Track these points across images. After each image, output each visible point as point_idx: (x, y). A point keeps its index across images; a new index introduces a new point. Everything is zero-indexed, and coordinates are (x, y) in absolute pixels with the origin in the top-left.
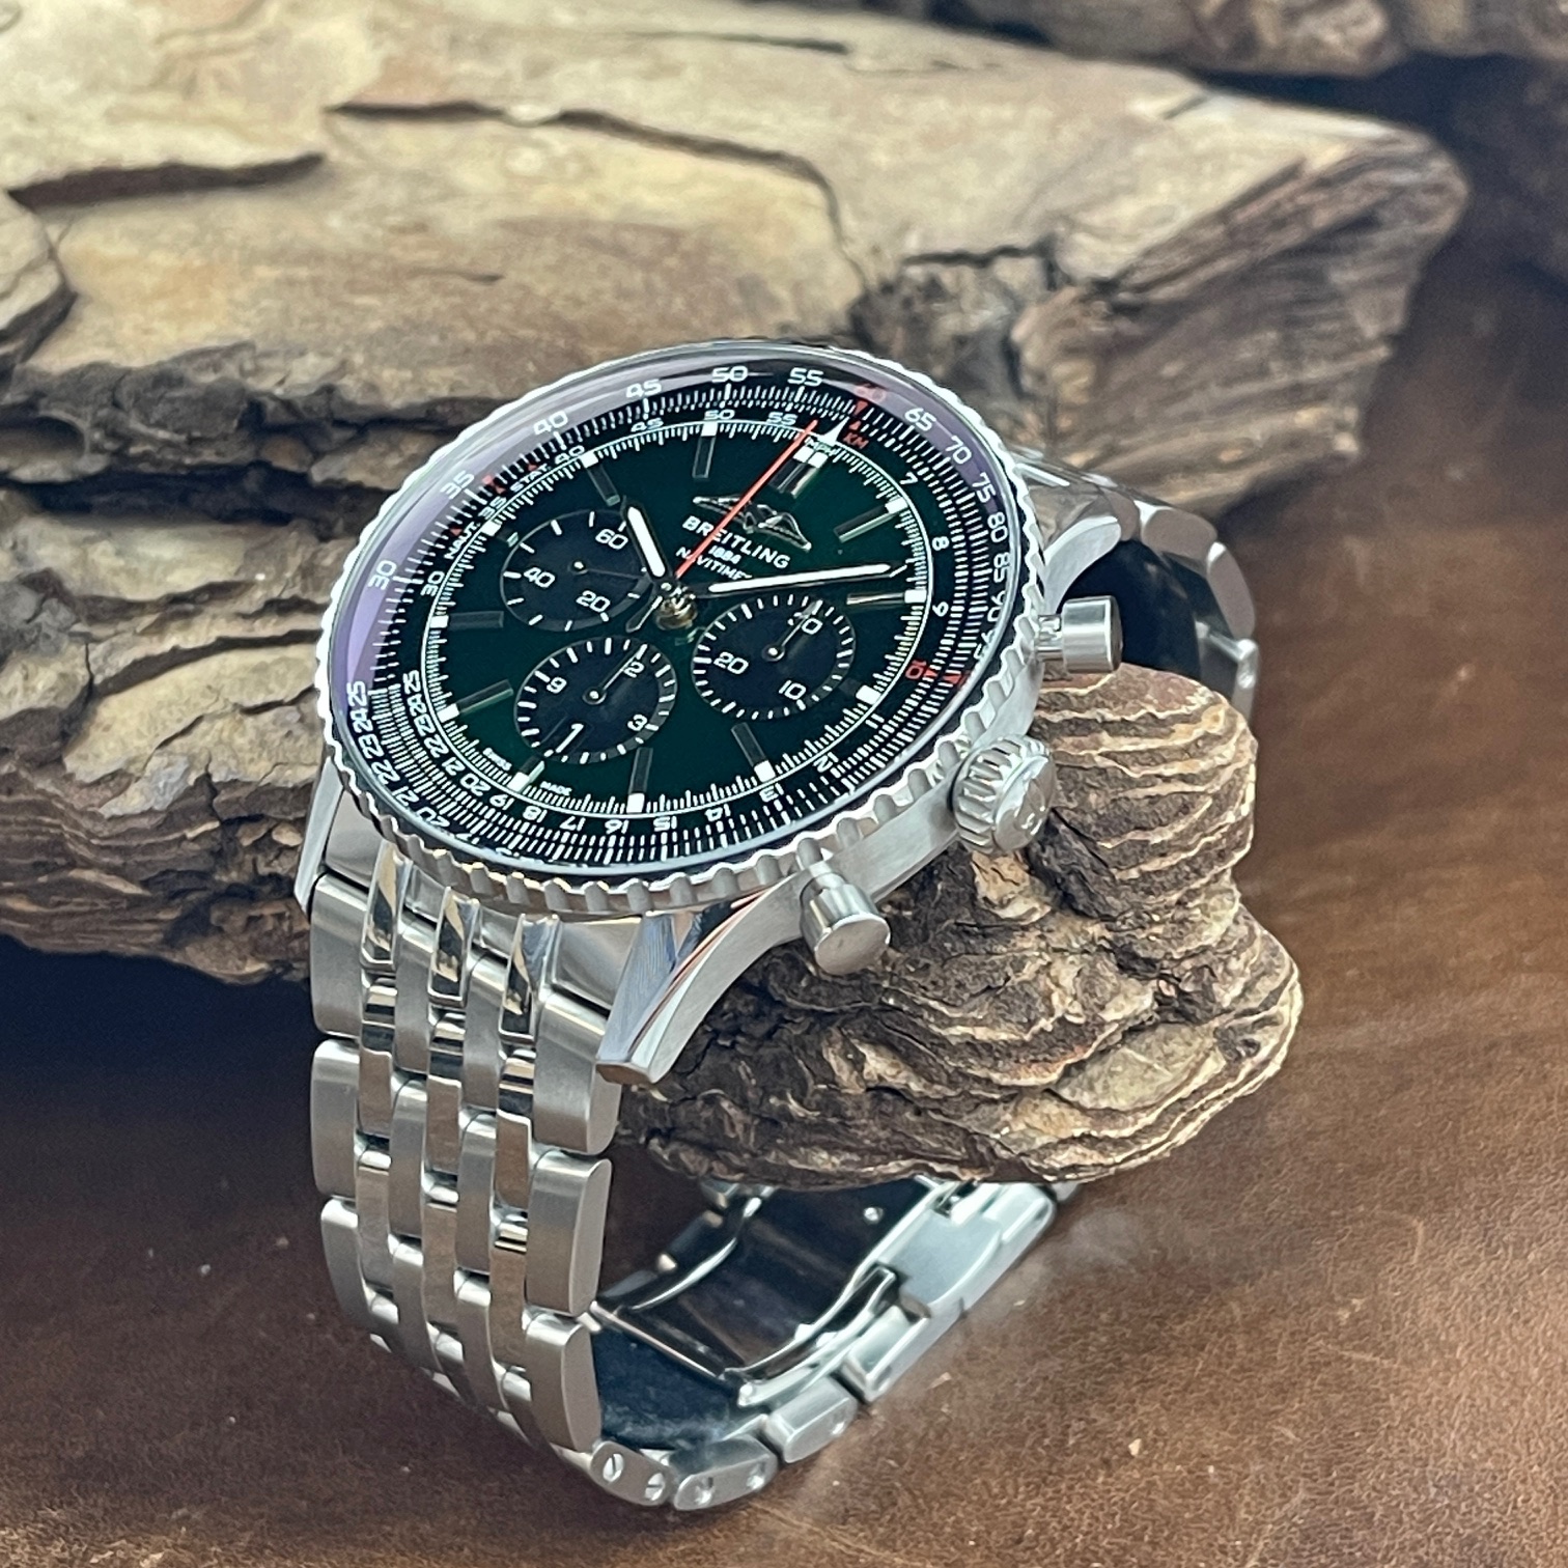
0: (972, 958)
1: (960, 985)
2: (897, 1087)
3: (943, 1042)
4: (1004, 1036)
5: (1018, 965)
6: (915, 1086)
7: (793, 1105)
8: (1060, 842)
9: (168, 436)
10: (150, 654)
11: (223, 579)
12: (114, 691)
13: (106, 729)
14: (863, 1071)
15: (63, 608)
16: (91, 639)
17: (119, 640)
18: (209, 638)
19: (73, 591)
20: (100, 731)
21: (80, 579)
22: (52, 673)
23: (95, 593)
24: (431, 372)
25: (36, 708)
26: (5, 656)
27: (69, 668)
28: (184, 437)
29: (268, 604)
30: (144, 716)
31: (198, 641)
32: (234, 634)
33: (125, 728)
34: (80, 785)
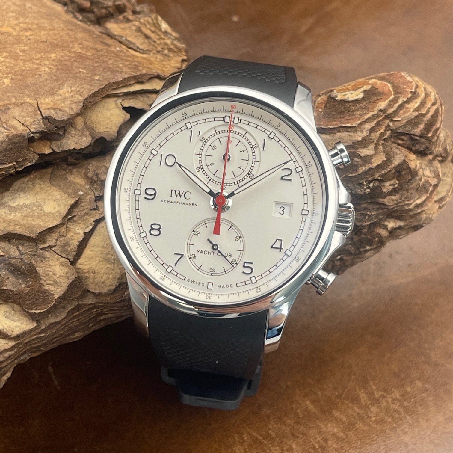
0: (413, 185)
1: (411, 193)
3: (410, 210)
4: (424, 198)
5: (421, 179)
6: (402, 224)
7: (368, 248)
9: (8, 166)
10: (80, 240)
11: (73, 201)
12: (78, 259)
13: (94, 273)
14: (387, 229)
15: (20, 241)
16: (50, 247)
17: (61, 242)
18: (91, 224)
19: (32, 235)
20: (92, 274)
21: (23, 229)
22: (58, 266)
23: (39, 231)
24: (61, 92)
25: (71, 281)
26: (36, 272)
27: (58, 261)
28: (15, 163)
29: (96, 201)
30: (102, 261)
31: (88, 227)
32: (98, 217)
33: (100, 269)
34: (107, 295)
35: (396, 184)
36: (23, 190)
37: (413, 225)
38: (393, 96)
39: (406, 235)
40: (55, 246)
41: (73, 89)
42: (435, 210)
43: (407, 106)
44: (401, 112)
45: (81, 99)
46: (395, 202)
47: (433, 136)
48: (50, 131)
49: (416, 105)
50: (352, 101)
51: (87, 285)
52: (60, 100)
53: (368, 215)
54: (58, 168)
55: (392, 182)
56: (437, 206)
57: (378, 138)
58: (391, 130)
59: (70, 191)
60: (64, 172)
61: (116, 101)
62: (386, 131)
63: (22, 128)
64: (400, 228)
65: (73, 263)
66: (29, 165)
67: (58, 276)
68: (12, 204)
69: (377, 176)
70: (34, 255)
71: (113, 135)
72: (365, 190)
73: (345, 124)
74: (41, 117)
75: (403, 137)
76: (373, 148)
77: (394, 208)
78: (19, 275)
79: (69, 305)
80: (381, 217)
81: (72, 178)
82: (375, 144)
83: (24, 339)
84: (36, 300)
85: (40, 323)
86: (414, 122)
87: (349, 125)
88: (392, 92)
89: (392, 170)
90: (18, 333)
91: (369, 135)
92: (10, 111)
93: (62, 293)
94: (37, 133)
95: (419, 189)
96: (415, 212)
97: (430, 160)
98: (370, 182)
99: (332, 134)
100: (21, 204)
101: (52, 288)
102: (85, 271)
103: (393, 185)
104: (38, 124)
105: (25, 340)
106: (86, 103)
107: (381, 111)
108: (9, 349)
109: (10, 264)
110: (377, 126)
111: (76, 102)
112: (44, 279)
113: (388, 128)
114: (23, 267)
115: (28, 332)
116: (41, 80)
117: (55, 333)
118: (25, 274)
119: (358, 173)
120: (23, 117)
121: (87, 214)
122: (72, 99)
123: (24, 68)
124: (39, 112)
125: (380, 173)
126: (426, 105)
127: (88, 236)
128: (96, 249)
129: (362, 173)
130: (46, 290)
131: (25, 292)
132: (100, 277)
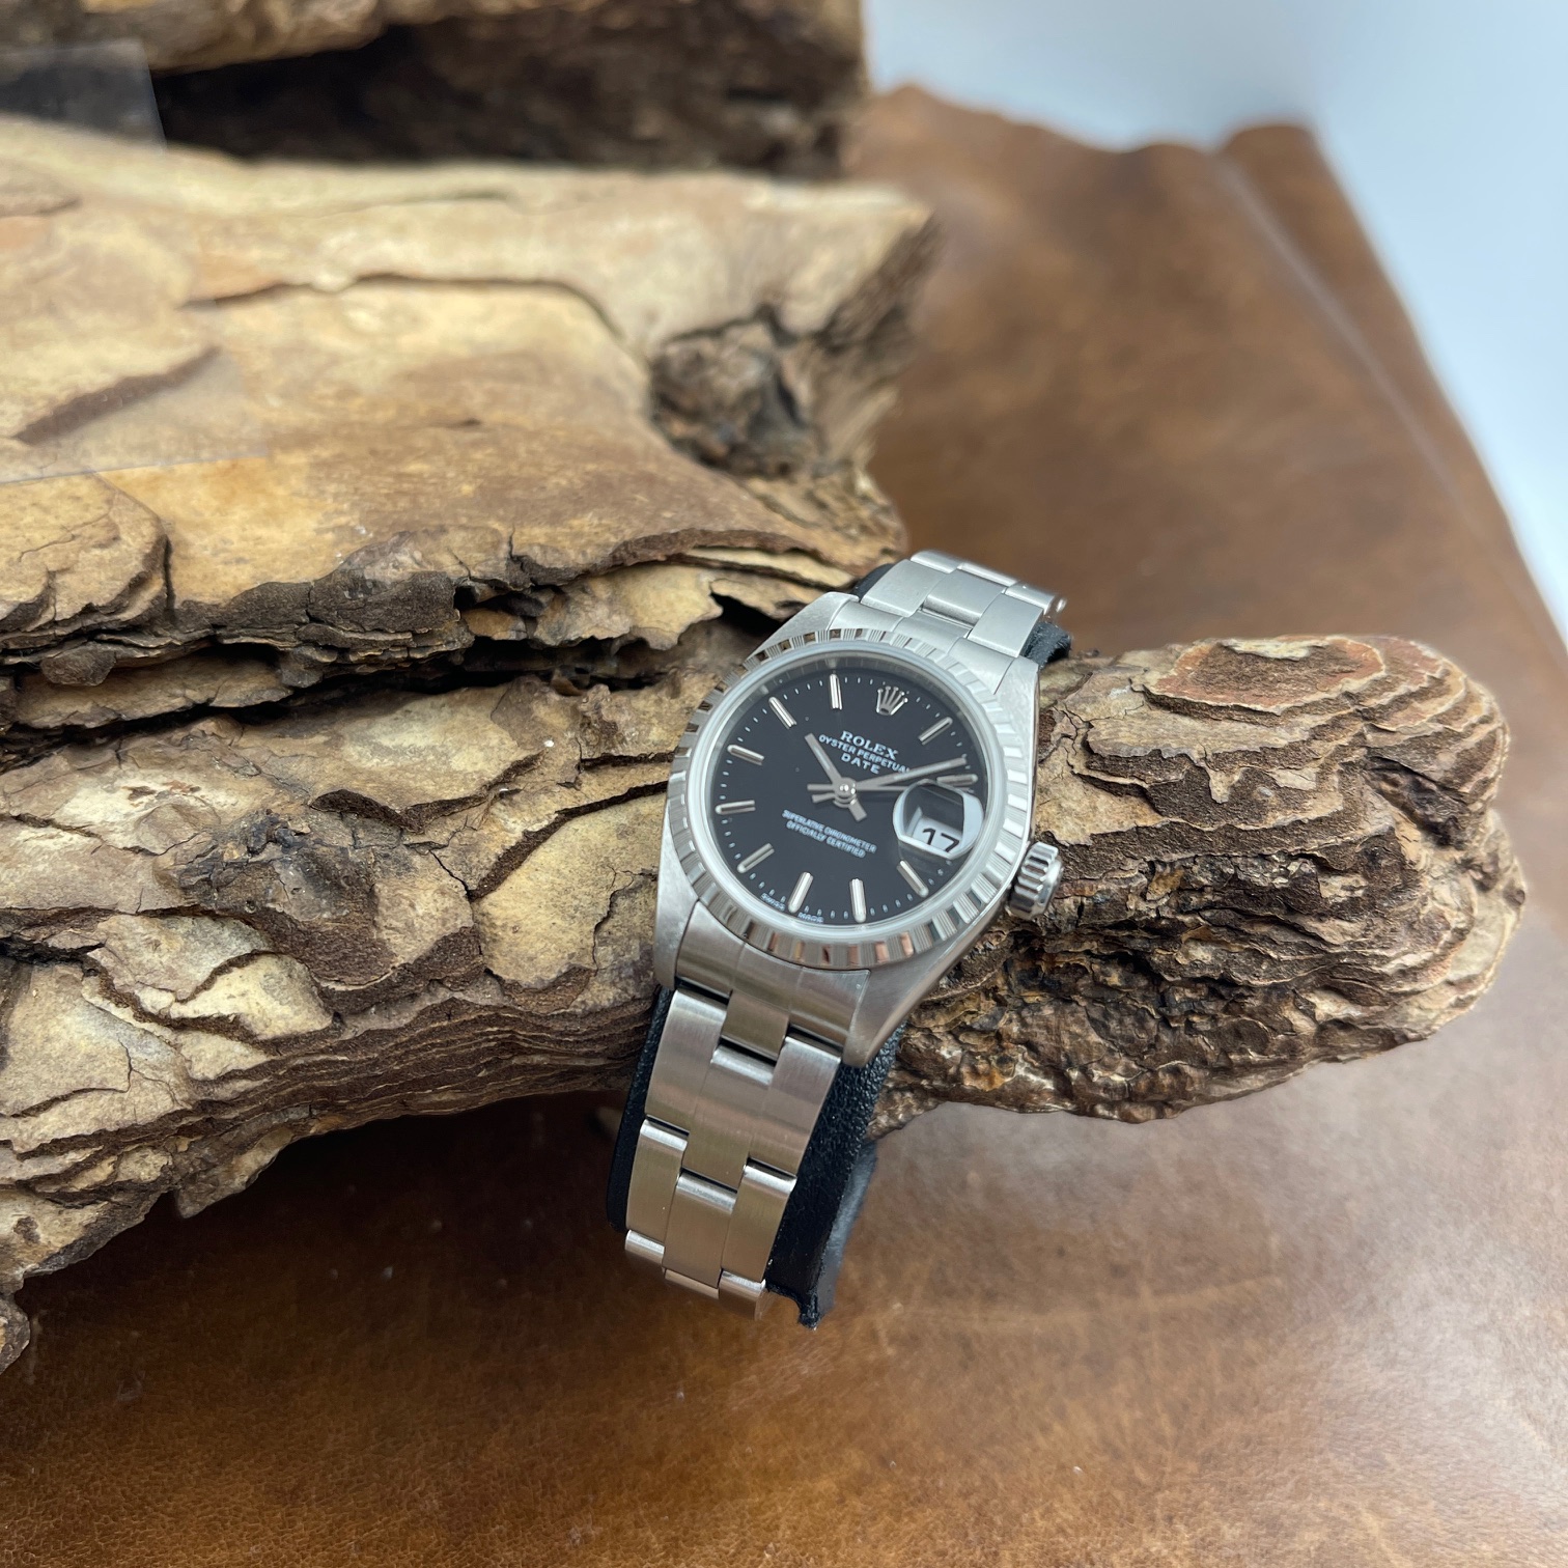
0: (1403, 908)
1: (1393, 930)
2: (1341, 1017)
3: (1383, 977)
4: (1424, 955)
5: (1425, 899)
6: (1355, 1012)
7: (1254, 1056)
8: (1437, 800)
9: (391, 638)
10: (507, 846)
11: (521, 755)
12: (491, 890)
13: (515, 930)
14: (1312, 1016)
15: (368, 821)
16: (432, 846)
17: (461, 840)
18: (548, 815)
19: (393, 806)
20: (510, 933)
21: (379, 791)
22: (429, 893)
23: (414, 803)
24: (575, 523)
25: (448, 933)
26: (372, 890)
27: (437, 883)
28: (409, 636)
29: (578, 768)
30: (547, 907)
31: (539, 821)
32: (570, 805)
33: (535, 924)
34: (532, 992)
35: (1361, 887)
36: (424, 719)
37: (1381, 1026)
38: (1383, 674)
39: (1357, 1055)
40: (445, 846)
41: (604, 522)
42: (1444, 1005)
43: (1416, 704)
44: (1400, 715)
45: (613, 540)
46: (1349, 939)
47: (1475, 796)
48: (516, 586)
49: (1441, 710)
50: (1278, 660)
51: (491, 956)
52: (567, 535)
53: (1270, 957)
54: (519, 685)
55: (1349, 881)
56: (1452, 996)
57: (1331, 756)
58: (1368, 748)
59: (527, 737)
60: (528, 696)
61: (698, 576)
62: (1353, 745)
63: (457, 567)
64: (1345, 1025)
65: (473, 896)
66: (444, 649)
67: (420, 912)
68: (386, 742)
69: (1313, 846)
70: (386, 856)
71: (669, 639)
72: (1273, 879)
73: (1249, 703)
74: (507, 556)
75: (1395, 776)
76: (1314, 776)
77: (1344, 954)
78: (325, 887)
79: (428, 997)
80: (1301, 974)
81: (543, 713)
82: (1322, 766)
83: (290, 1054)
84: (345, 957)
85: (342, 1022)
86: (1426, 745)
87: (1259, 708)
88: (1379, 665)
89: (1356, 844)
90: (278, 1033)
91: (1308, 742)
92: (443, 539)
93: (415, 956)
94: (485, 582)
95: (1415, 926)
96: (1395, 989)
97: (1456, 862)
98: (1291, 858)
99: (1210, 721)
100: (406, 744)
101: (395, 941)
102: (499, 923)
103: (1352, 889)
104: (495, 566)
105: (295, 1057)
106: (624, 553)
107: (1348, 695)
108: (248, 1070)
109: (312, 855)
110: (1333, 727)
111: (598, 545)
112: (384, 911)
113: (1359, 741)
114: (337, 866)
115: (303, 1036)
116: (542, 495)
117: (375, 1063)
118: (340, 887)
119: (1262, 826)
120: (468, 550)
121: (546, 791)
122: (594, 538)
123: (516, 474)
124: (505, 547)
125: (1323, 842)
126: (1466, 716)
127: (532, 842)
128: (543, 878)
129: (1275, 828)
130: (379, 940)
131: (323, 930)
132: (526, 943)
